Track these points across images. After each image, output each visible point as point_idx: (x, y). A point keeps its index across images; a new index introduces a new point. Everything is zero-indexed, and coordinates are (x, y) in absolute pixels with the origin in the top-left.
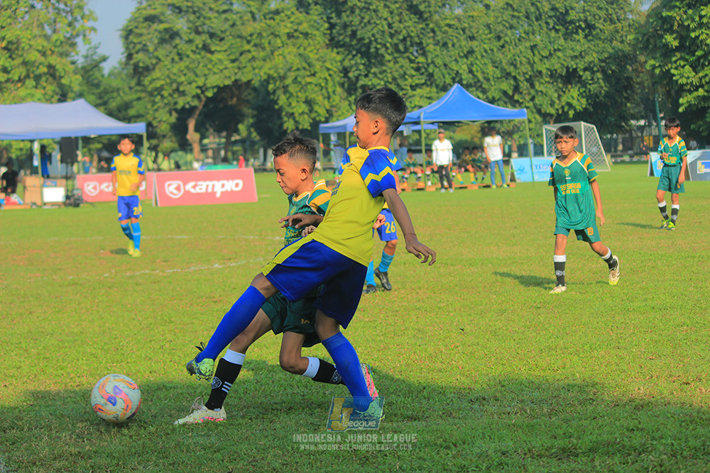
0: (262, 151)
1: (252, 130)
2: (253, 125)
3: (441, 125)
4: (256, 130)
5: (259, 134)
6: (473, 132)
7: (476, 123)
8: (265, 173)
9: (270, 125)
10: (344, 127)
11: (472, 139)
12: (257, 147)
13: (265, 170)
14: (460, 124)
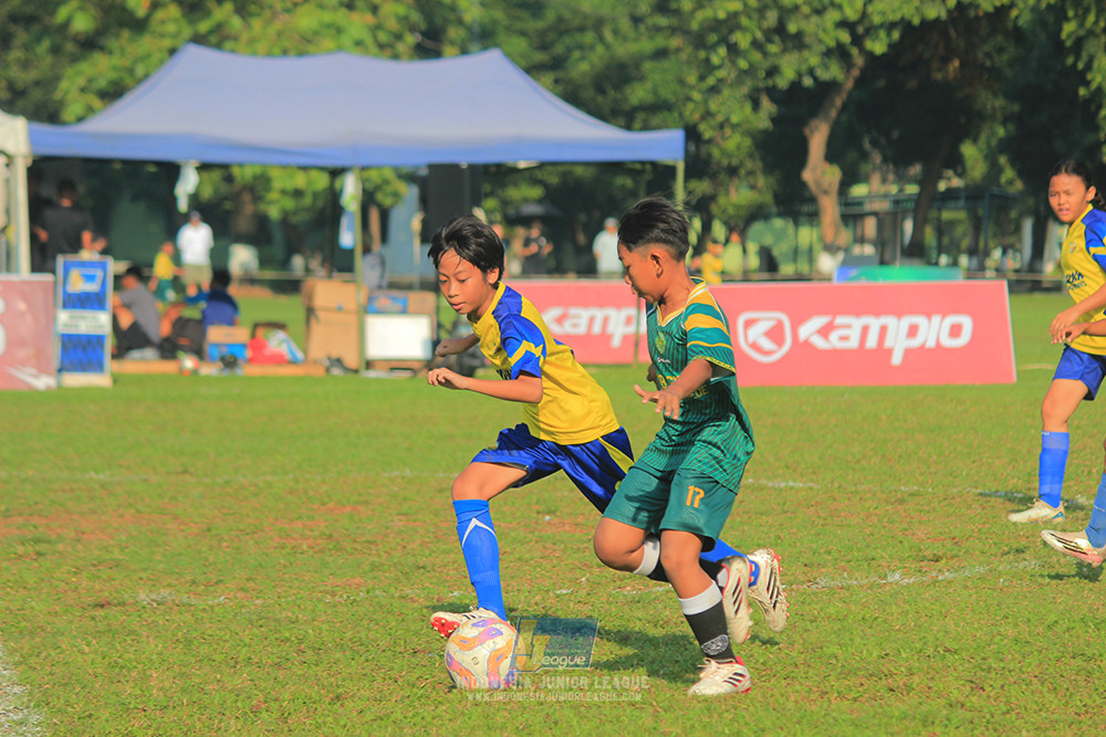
1: (1003, 160)
2: (1004, 146)
4: (1012, 162)
8: (1038, 297)
13: (1037, 287)
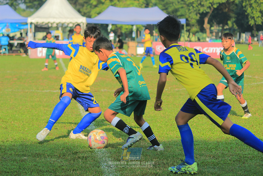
0: (238, 34)
1: (234, 24)
2: (235, 22)
4: (236, 24)
5: (237, 26)
8: (240, 45)
9: (243, 22)
12: (236, 32)
13: (239, 43)
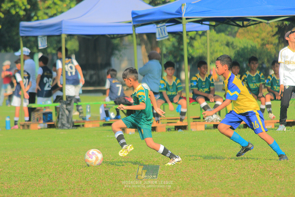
3: (214, 23)
6: (264, 35)
7: (270, 22)
10: (59, 26)
11: (263, 45)
14: (245, 23)
